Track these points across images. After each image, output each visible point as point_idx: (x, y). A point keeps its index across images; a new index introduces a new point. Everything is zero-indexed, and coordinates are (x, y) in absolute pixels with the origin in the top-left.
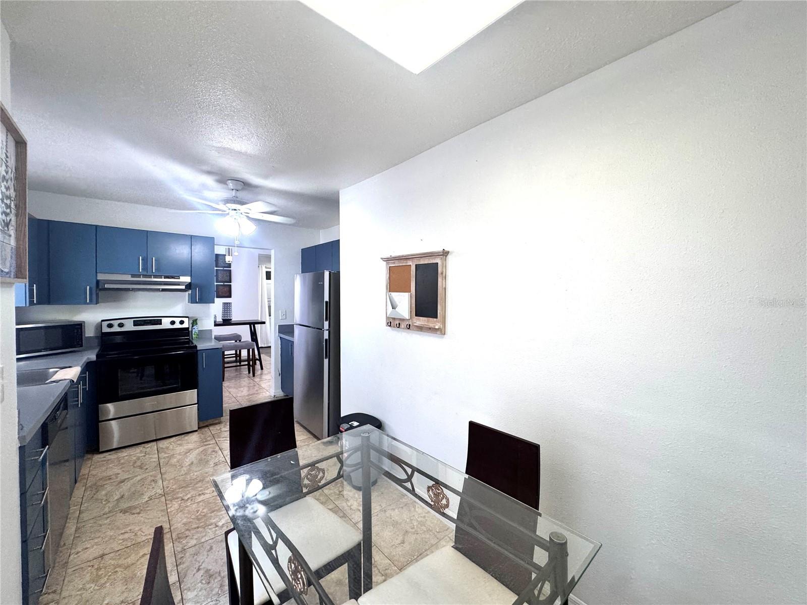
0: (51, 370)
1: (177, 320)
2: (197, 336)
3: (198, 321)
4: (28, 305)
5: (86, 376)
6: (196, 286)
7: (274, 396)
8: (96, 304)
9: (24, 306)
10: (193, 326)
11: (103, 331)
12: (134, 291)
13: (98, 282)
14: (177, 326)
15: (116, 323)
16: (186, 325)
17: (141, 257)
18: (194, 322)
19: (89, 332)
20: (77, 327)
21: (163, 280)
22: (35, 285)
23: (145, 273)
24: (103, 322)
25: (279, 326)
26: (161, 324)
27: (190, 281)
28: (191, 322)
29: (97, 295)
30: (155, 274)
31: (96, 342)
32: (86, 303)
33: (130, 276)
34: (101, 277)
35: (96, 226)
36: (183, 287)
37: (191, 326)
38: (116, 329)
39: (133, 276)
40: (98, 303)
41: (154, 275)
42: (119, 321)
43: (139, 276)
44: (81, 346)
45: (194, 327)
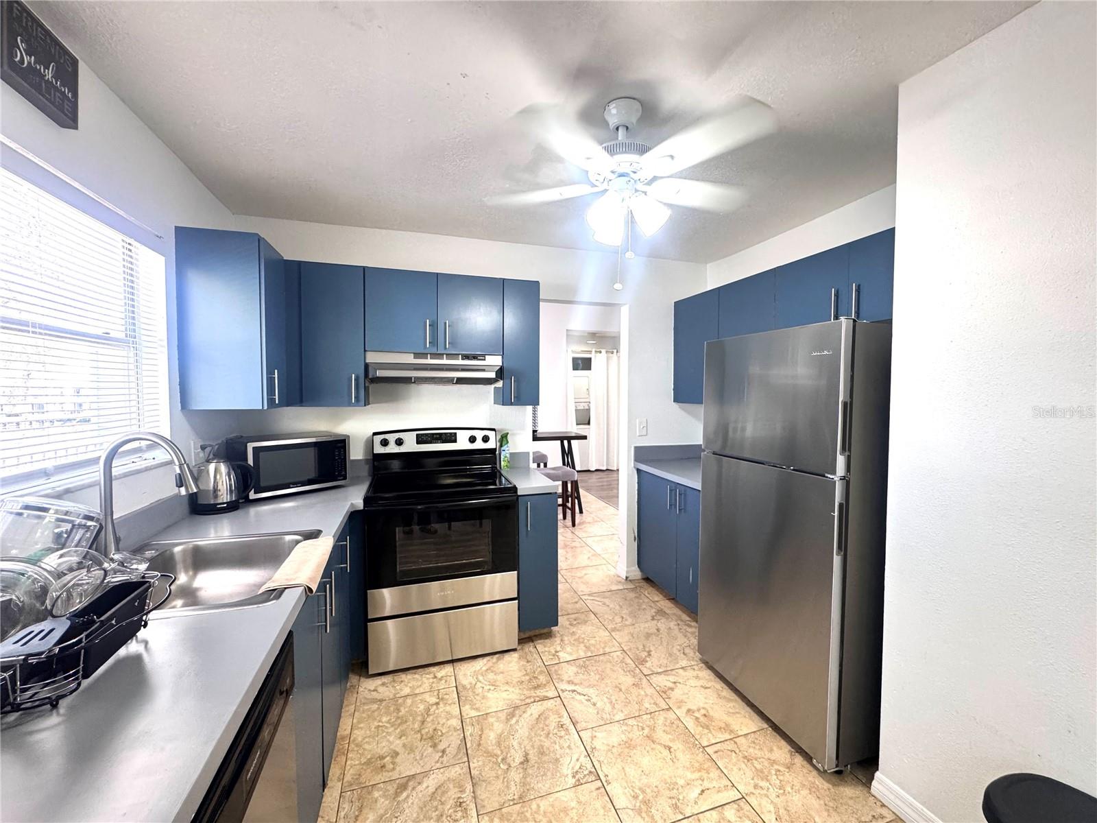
0: (288, 538)
1: (479, 435)
2: (509, 465)
3: (509, 437)
4: (266, 408)
5: (347, 545)
6: (512, 373)
7: (627, 578)
8: (365, 406)
9: (261, 408)
10: (501, 446)
11: (375, 452)
12: (418, 384)
13: (367, 366)
14: (479, 445)
15: (392, 438)
16: (491, 445)
17: (428, 321)
18: (504, 439)
19: (356, 453)
20: (339, 445)
21: (460, 362)
22: (276, 371)
23: (434, 350)
24: (375, 437)
25: (636, 448)
26: (455, 441)
27: (501, 364)
28: (499, 437)
29: (366, 389)
30: (449, 352)
31: (365, 471)
32: (350, 404)
33: (412, 355)
34: (372, 358)
35: (364, 268)
36: (492, 375)
37: (498, 444)
38: (392, 449)
39: (417, 355)
40: (369, 404)
41: (447, 354)
42: (397, 436)
43: (424, 355)
44: (345, 478)
45: (502, 449)
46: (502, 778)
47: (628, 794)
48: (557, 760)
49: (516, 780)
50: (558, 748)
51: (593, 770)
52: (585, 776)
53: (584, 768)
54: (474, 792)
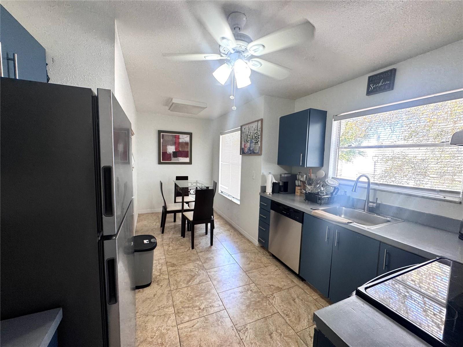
46: (277, 326)
47: (224, 323)
48: (256, 336)
49: (271, 326)
50: (257, 343)
51: (239, 332)
52: (242, 329)
53: (243, 333)
54: (285, 320)
